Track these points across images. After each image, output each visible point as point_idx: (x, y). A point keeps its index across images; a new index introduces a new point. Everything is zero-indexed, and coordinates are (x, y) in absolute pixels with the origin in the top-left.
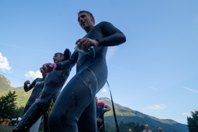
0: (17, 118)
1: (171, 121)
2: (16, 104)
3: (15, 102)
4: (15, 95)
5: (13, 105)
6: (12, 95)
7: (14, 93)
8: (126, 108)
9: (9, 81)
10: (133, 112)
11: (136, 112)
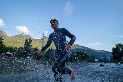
1: (103, 50)
3: (3, 43)
4: (2, 39)
5: (3, 45)
9: (5, 33)
10: (81, 47)
11: (83, 47)
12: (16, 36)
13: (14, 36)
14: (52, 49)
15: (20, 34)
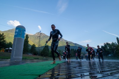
0: (9, 48)
2: (6, 41)
3: (5, 39)
5: (4, 41)
6: (2, 35)
7: (3, 34)
8: (70, 42)
10: (74, 44)
11: (76, 44)
12: (9, 31)
13: (7, 31)
14: (48, 46)
15: (13, 29)
